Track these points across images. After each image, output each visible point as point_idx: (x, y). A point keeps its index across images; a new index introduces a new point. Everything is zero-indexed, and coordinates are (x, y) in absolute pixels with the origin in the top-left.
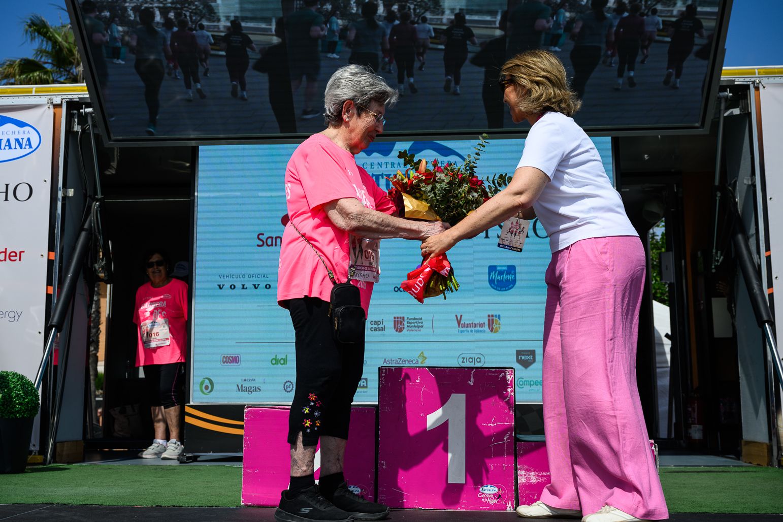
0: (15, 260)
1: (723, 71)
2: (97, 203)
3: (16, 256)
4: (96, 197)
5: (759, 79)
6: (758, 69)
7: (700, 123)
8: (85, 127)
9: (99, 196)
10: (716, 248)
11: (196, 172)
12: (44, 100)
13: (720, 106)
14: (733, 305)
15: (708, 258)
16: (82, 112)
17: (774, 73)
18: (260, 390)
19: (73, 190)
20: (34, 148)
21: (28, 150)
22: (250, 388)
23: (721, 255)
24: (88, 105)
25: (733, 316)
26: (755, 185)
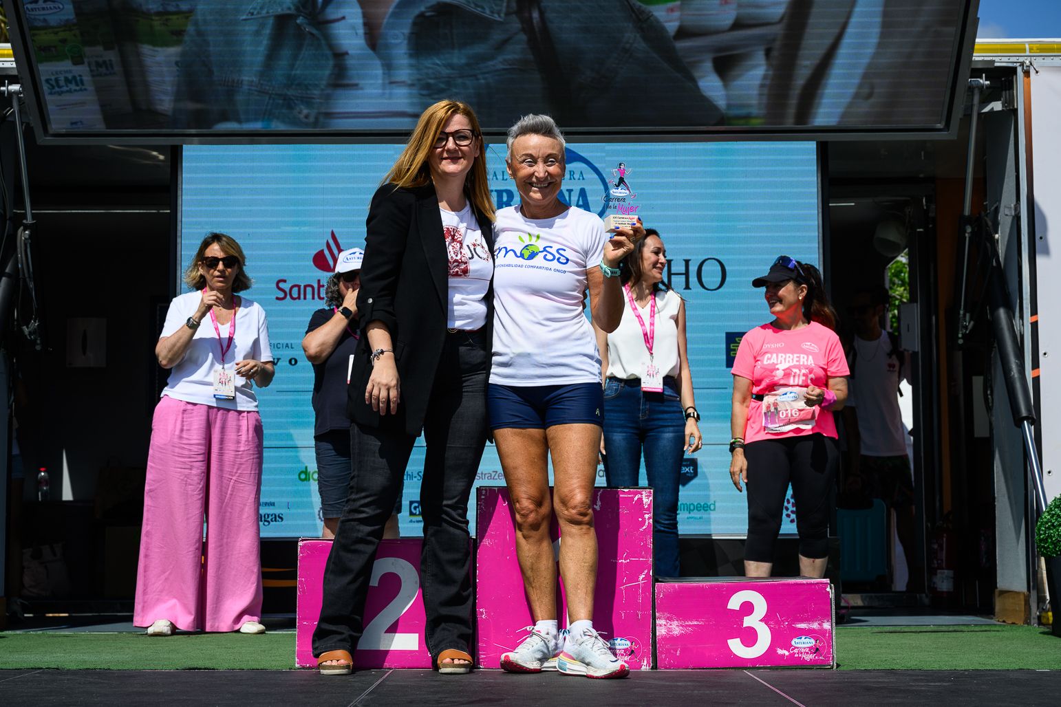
1: (976, 47)
2: (27, 232)
4: (25, 221)
5: (1029, 58)
6: (1030, 43)
7: (944, 123)
8: (5, 112)
9: (29, 220)
10: (965, 308)
11: (179, 182)
13: (973, 100)
14: (989, 392)
15: (952, 322)
16: (4, 92)
17: (1052, 50)
18: (282, 519)
22: (266, 516)
23: (971, 319)
24: (13, 80)
25: (989, 409)
26: (1020, 217)
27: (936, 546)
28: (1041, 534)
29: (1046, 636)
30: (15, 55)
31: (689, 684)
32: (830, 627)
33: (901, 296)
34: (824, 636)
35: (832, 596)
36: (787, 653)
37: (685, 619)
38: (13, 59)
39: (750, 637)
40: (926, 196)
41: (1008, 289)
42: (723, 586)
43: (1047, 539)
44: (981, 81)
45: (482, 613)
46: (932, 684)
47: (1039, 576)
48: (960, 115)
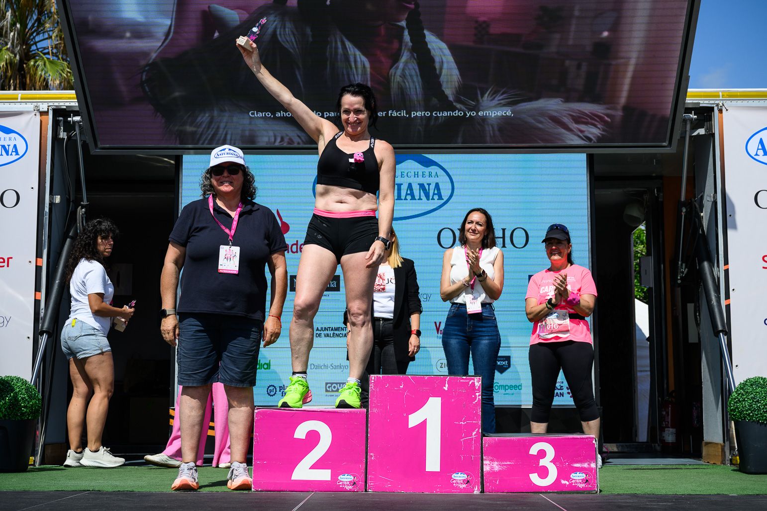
0: (4, 266)
1: (688, 94)
2: (83, 210)
3: (4, 262)
4: (82, 203)
5: (722, 101)
6: (722, 91)
7: (667, 142)
8: (70, 134)
9: (85, 203)
10: (681, 261)
11: (180, 178)
12: (30, 107)
13: (686, 127)
14: (698, 314)
15: (674, 270)
16: (70, 120)
17: (737, 96)
19: (59, 197)
20: (21, 155)
21: (15, 157)
23: (686, 267)
24: (76, 113)
25: (698, 324)
26: (717, 202)
27: (664, 413)
28: (731, 406)
29: (735, 472)
30: (77, 98)
31: (505, 502)
32: (595, 466)
33: (642, 251)
34: (592, 472)
35: (596, 446)
36: (567, 483)
37: (502, 461)
38: (76, 101)
39: (544, 473)
40: (657, 188)
41: (709, 248)
42: (526, 440)
43: (735, 409)
44: (691, 116)
45: (372, 456)
46: (661, 504)
47: (731, 433)
48: (678, 137)
